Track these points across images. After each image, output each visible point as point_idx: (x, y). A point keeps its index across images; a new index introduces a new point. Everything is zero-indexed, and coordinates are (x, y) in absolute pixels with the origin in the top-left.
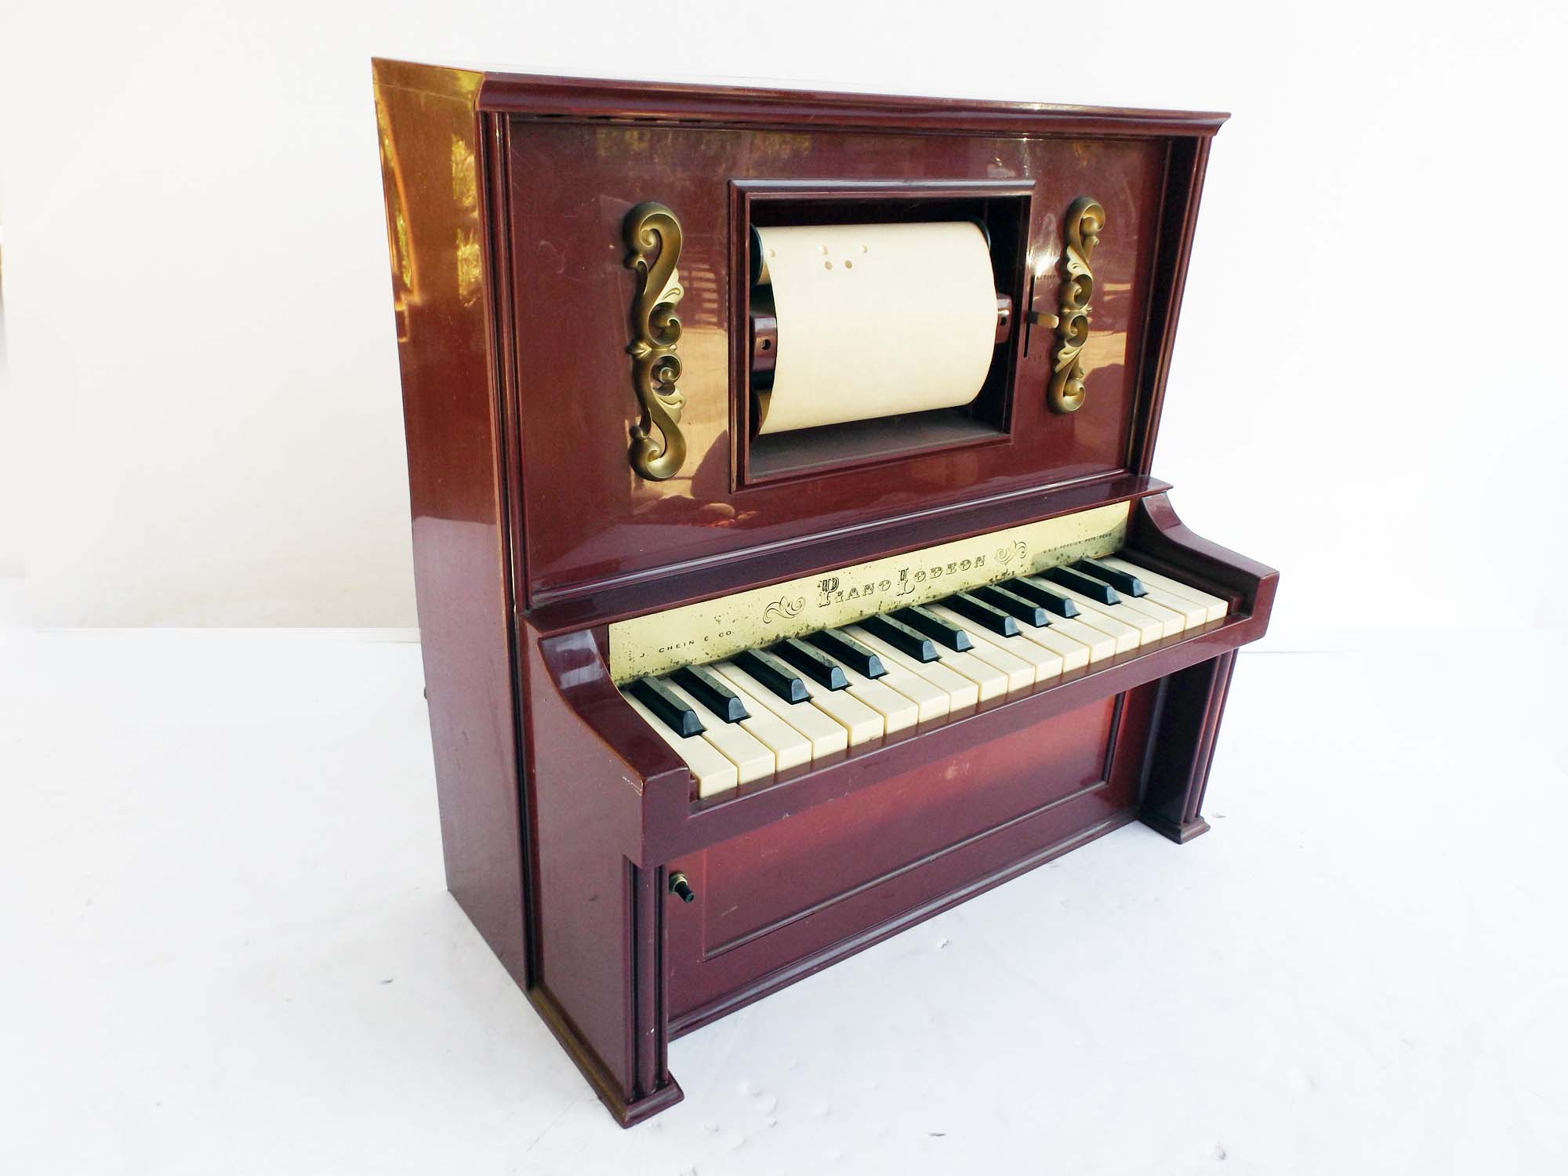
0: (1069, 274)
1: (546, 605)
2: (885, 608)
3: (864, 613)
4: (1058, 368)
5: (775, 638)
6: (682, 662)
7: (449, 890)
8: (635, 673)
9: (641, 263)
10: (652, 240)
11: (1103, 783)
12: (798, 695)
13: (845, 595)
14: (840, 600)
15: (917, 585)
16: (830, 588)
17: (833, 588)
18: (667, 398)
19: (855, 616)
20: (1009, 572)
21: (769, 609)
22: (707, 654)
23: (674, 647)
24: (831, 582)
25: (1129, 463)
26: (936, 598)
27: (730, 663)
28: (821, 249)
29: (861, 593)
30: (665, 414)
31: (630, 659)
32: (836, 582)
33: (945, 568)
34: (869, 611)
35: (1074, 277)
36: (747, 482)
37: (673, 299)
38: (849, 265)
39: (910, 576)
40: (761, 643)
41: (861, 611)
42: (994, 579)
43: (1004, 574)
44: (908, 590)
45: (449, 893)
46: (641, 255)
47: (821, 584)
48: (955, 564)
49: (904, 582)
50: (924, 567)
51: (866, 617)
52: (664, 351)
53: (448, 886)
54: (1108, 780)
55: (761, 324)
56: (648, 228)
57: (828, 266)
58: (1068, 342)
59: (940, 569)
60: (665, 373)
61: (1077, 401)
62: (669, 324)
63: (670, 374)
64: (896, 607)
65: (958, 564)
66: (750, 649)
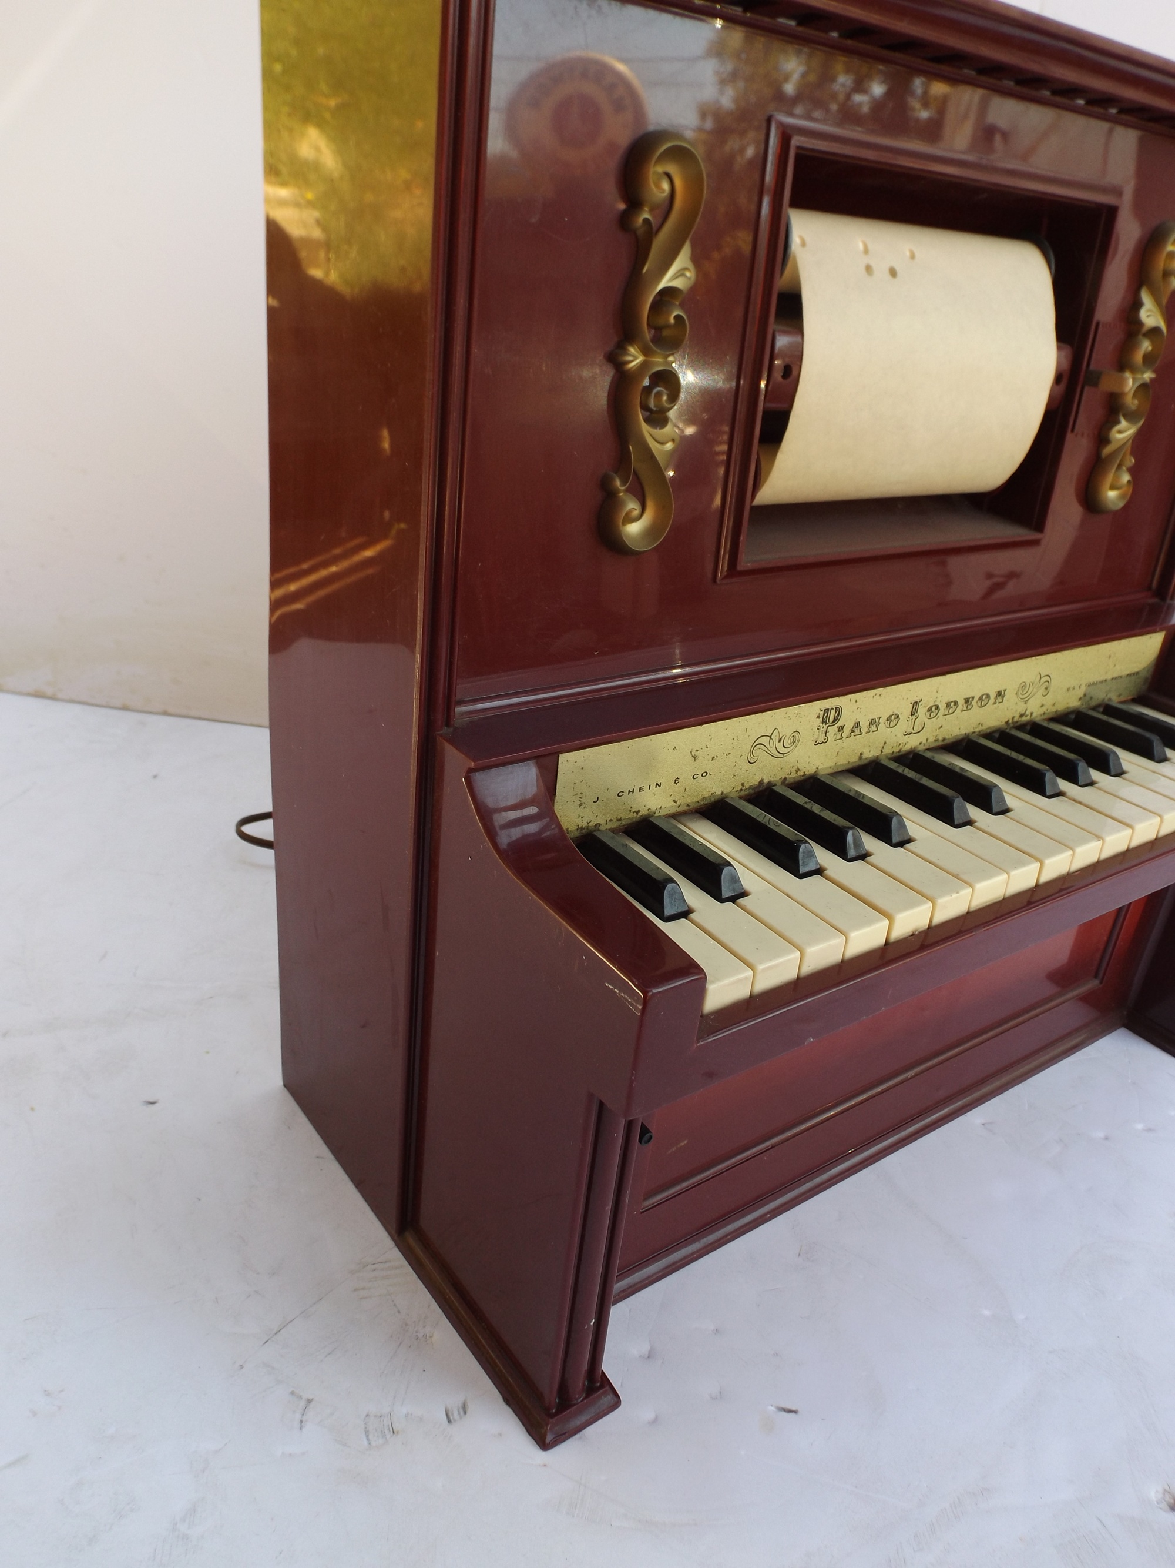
0: (1140, 324)
1: (471, 722)
2: (888, 750)
3: (864, 756)
4: (1107, 450)
5: (757, 783)
6: (644, 812)
7: (285, 1085)
8: (584, 824)
9: (646, 220)
10: (666, 186)
11: (1096, 982)
12: (807, 865)
13: (846, 731)
14: (839, 737)
15: (928, 722)
16: (831, 720)
17: (835, 720)
18: (657, 432)
19: (853, 760)
20: (1027, 713)
21: (756, 744)
22: (675, 802)
23: (637, 790)
24: (833, 712)
25: (1155, 584)
26: (946, 742)
27: (698, 815)
28: (861, 246)
29: (864, 729)
30: (652, 457)
31: (581, 805)
32: (839, 710)
33: (961, 702)
34: (870, 754)
35: (1145, 329)
36: (740, 568)
37: (679, 283)
38: (893, 273)
39: (922, 711)
40: (741, 790)
41: (861, 754)
42: (1010, 721)
43: (1021, 716)
44: (916, 729)
45: (285, 1089)
46: (646, 209)
47: (822, 713)
48: (973, 698)
49: (914, 717)
50: (938, 700)
51: (866, 762)
52: (658, 363)
53: (284, 1081)
54: (1103, 978)
55: (782, 341)
56: (660, 169)
57: (869, 269)
58: (1125, 416)
59: (956, 703)
60: (659, 395)
61: (1122, 497)
62: (672, 321)
63: (665, 398)
64: (900, 751)
65: (976, 699)
66: (726, 797)
